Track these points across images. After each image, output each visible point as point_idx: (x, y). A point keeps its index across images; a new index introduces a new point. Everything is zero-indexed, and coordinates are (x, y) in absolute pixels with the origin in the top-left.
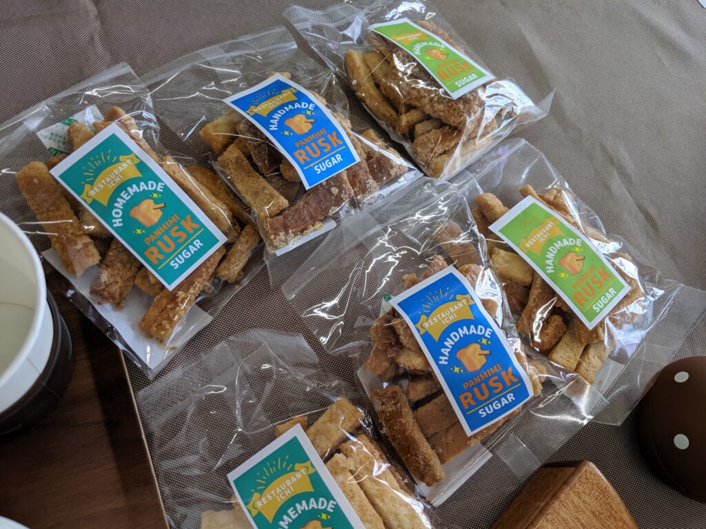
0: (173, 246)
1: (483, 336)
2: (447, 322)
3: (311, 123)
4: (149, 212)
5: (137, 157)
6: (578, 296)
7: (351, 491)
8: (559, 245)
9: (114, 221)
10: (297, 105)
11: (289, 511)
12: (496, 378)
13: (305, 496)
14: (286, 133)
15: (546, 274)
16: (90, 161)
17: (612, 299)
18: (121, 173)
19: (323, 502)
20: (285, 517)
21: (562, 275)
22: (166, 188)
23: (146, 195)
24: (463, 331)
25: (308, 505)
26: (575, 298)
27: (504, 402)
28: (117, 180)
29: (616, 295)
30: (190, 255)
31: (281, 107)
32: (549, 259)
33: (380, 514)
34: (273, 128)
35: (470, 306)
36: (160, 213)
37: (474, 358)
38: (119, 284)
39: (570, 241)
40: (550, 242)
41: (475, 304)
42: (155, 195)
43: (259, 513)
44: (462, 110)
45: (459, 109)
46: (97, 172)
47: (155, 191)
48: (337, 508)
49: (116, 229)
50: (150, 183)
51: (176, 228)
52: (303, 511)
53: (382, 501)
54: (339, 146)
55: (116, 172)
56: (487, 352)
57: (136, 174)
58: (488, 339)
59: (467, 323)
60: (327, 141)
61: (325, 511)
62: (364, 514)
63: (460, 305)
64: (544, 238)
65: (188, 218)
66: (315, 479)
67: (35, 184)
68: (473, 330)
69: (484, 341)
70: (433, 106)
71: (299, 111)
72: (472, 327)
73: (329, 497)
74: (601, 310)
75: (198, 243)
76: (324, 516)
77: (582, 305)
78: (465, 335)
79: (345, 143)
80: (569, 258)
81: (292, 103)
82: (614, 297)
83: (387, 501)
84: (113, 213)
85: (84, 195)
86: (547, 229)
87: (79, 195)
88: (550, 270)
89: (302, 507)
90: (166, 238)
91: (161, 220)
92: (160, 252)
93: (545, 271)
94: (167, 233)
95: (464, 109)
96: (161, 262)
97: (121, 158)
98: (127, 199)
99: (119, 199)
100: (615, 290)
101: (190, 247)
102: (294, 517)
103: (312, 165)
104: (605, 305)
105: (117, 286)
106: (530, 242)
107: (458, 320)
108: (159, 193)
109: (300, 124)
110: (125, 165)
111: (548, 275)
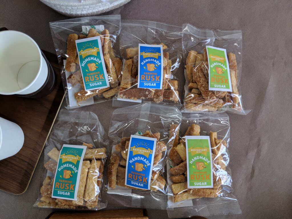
0: (93, 80)
1: (147, 164)
2: (140, 153)
3: (155, 69)
4: (93, 67)
5: (99, 50)
6: (193, 176)
7: (84, 172)
8: (201, 158)
9: (82, 64)
10: (155, 61)
11: (67, 164)
12: (141, 177)
13: (73, 164)
14: (145, 68)
15: (189, 162)
16: (87, 44)
17: (203, 185)
18: (92, 52)
19: (75, 169)
20: (66, 165)
21: (194, 167)
22: (101, 63)
23: (94, 62)
24: (142, 159)
25: (72, 166)
26: (192, 176)
27: (140, 185)
28: (90, 53)
29: (205, 185)
30: (96, 85)
31: (151, 58)
32: (194, 159)
33: (86, 183)
34: (142, 63)
35: (150, 154)
36: (95, 69)
37: (139, 167)
38: (75, 81)
39: (206, 160)
40: (200, 155)
41: (152, 155)
42: (97, 63)
43: (62, 159)
44: (209, 95)
45: (209, 94)
46: (87, 48)
47: (98, 62)
48: (77, 172)
49: (81, 66)
50: (98, 59)
51: (97, 75)
52: (70, 167)
53: (89, 180)
54: (158, 81)
55: (91, 51)
56: (144, 169)
57: (96, 54)
58: (147, 166)
59: (145, 157)
60: (155, 78)
61: (74, 171)
62: (82, 180)
63: (147, 151)
64: (199, 152)
65: (102, 75)
66: (78, 162)
67: (71, 41)
68: (145, 160)
69: (146, 166)
70: (201, 87)
71: (154, 63)
72: (146, 159)
73: (77, 169)
74: (196, 185)
75: (101, 83)
76: (73, 172)
77: (192, 179)
78: (142, 160)
79: (160, 82)
80: (201, 164)
81: (155, 59)
82: (204, 185)
83: (90, 181)
84: (83, 62)
85: (80, 52)
86: (203, 150)
87: (79, 52)
88: (191, 162)
89: (71, 166)
90: (93, 77)
91: (94, 71)
92: (89, 79)
93: (189, 161)
94: (94, 75)
95: (210, 95)
96: (87, 82)
97: (95, 48)
98: (89, 60)
99: (87, 59)
100: (207, 184)
101: (98, 83)
102: (67, 166)
103: (144, 82)
104: (199, 185)
105: (74, 81)
106: (193, 150)
107: (144, 155)
108: (98, 63)
109: (151, 67)
110: (94, 50)
111: (189, 163)
